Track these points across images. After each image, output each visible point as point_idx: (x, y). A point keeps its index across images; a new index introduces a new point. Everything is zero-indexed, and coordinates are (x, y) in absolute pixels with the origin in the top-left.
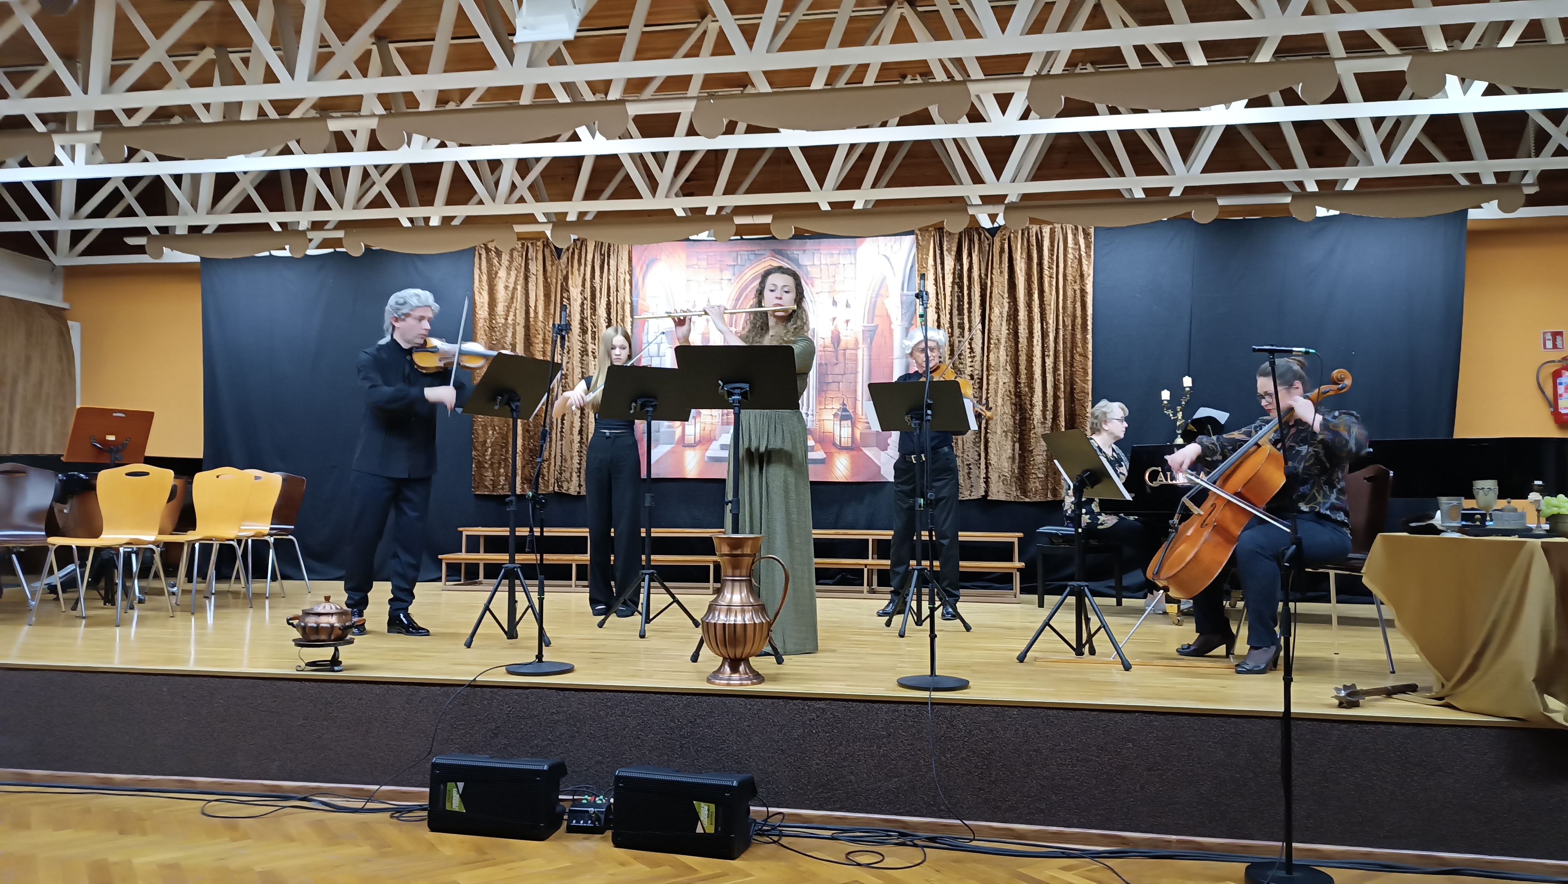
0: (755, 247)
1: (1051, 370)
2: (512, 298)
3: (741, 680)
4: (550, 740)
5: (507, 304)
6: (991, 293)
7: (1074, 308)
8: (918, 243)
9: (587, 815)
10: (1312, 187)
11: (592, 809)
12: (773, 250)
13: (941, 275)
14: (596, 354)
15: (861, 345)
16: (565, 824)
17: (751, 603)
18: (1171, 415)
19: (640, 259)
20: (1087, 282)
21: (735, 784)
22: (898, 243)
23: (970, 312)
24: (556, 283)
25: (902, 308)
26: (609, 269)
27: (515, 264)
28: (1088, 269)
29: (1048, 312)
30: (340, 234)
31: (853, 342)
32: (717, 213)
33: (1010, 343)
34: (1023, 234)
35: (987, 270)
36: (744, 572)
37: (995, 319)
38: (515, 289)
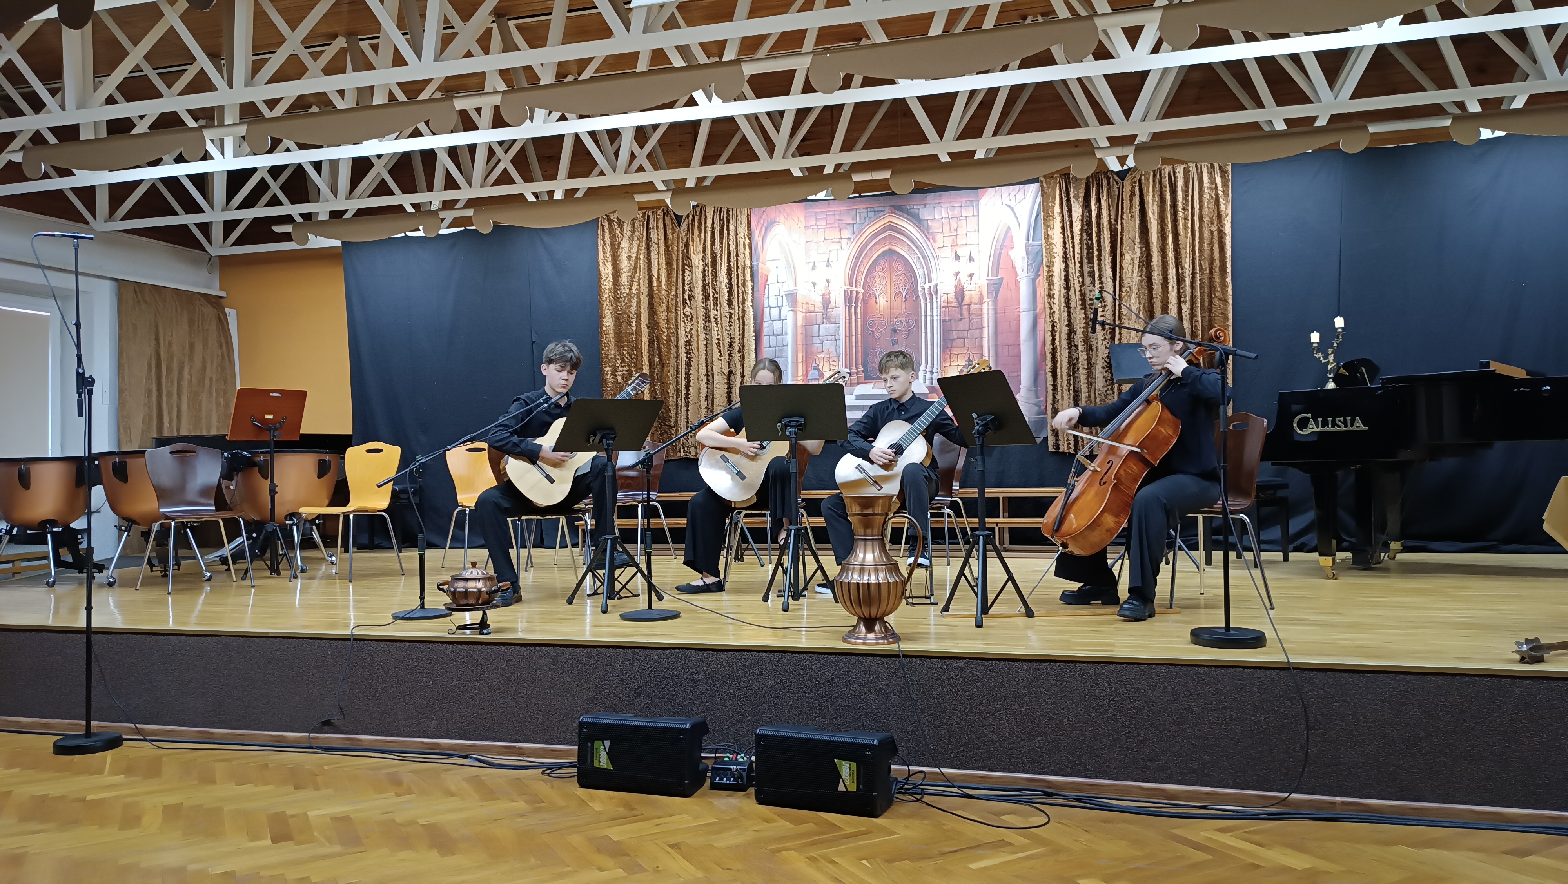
0: (874, 203)
1: (1188, 316)
2: (635, 268)
3: (877, 639)
4: (691, 699)
5: (630, 274)
6: (1122, 239)
7: (1212, 250)
8: (1042, 191)
9: (729, 772)
10: (1474, 108)
11: (735, 767)
12: (892, 206)
13: (1068, 223)
14: (719, 319)
15: (986, 300)
16: (708, 781)
17: (884, 562)
18: (1322, 358)
19: (758, 222)
20: (1226, 222)
21: (875, 742)
22: (1022, 192)
23: (1099, 260)
24: (678, 251)
25: (1028, 259)
26: (728, 234)
27: (637, 233)
28: (1226, 209)
29: (1183, 256)
30: (470, 212)
31: (978, 297)
32: (834, 171)
33: (1143, 290)
34: (1154, 176)
35: (1117, 215)
36: (876, 532)
37: (1127, 265)
38: (637, 258)
